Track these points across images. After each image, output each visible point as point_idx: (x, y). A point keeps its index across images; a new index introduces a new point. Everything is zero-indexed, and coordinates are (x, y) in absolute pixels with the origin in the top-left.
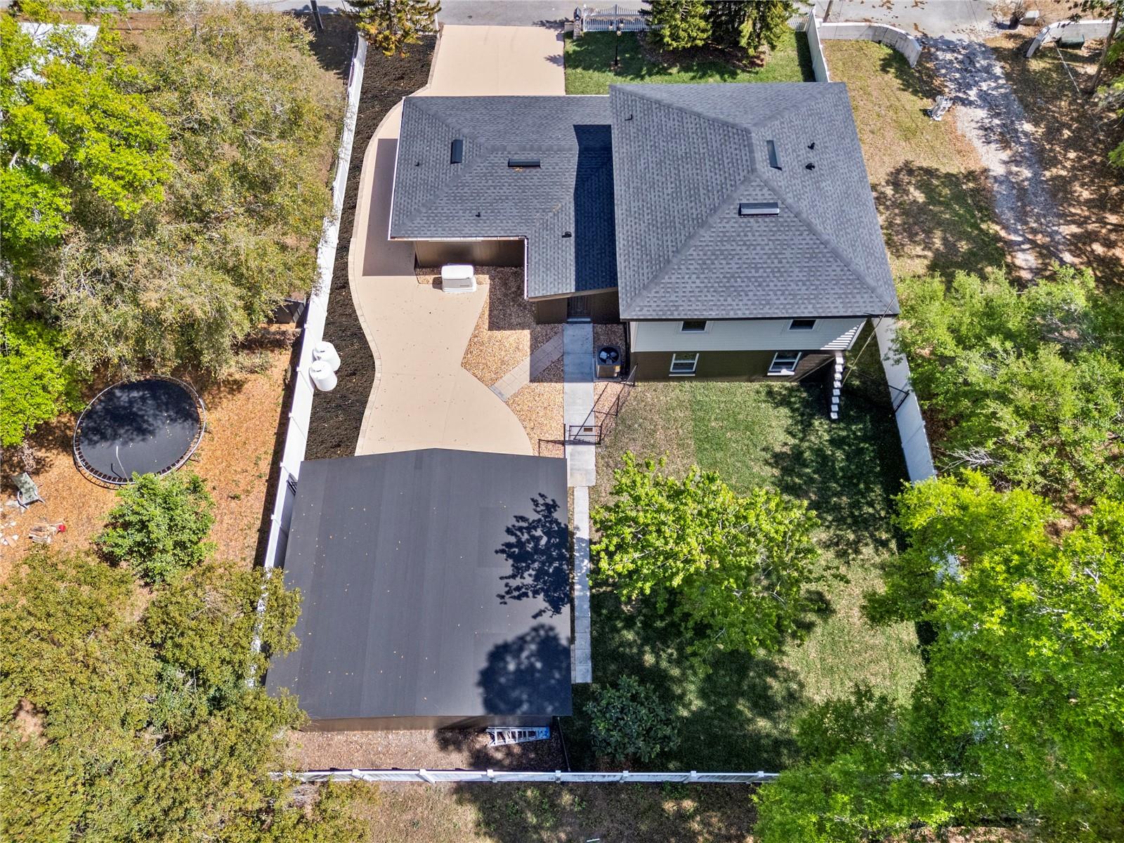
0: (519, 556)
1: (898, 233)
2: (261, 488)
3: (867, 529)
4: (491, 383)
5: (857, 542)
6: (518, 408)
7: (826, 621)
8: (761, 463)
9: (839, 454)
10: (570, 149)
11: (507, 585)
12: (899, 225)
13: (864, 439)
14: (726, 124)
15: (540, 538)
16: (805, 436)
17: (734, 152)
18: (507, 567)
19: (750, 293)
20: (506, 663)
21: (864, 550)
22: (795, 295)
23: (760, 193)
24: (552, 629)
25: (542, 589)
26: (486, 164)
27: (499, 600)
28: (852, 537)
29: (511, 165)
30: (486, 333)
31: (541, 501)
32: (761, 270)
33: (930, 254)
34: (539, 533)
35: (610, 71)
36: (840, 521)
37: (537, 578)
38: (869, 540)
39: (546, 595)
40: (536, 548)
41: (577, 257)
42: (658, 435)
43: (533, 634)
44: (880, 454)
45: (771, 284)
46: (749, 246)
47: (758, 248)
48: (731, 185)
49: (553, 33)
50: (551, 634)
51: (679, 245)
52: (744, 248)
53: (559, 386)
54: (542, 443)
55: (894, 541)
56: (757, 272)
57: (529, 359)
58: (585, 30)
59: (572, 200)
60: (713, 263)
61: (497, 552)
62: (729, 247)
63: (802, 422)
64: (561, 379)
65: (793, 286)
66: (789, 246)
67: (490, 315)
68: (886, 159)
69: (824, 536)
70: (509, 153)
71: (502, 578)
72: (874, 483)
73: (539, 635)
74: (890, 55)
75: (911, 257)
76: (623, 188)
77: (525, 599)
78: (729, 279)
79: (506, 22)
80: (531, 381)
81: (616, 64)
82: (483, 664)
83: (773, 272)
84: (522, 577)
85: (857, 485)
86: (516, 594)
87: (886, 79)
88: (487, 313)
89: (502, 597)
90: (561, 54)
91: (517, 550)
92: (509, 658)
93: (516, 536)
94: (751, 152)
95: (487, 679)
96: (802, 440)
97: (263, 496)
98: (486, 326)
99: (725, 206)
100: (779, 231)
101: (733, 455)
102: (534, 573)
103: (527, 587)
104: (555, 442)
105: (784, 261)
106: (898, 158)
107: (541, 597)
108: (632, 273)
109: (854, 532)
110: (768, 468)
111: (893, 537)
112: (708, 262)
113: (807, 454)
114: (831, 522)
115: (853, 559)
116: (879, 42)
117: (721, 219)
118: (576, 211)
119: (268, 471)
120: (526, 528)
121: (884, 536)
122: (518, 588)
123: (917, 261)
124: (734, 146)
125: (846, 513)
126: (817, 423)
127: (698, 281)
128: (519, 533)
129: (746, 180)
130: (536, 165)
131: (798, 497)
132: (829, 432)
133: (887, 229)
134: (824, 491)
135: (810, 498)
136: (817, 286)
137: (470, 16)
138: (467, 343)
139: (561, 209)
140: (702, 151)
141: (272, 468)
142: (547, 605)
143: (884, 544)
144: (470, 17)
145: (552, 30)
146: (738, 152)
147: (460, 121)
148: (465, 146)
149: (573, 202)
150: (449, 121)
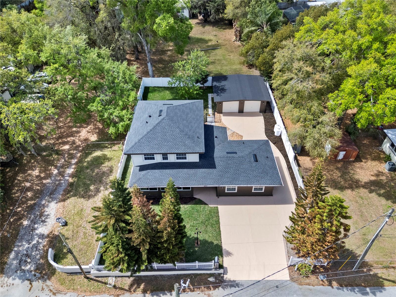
35: (200, 241)
90: (224, 257)
94: (167, 111)
130: (228, 153)
144: (277, 287)
147: (257, 170)
148: (252, 159)
149: (215, 146)
150: (261, 170)
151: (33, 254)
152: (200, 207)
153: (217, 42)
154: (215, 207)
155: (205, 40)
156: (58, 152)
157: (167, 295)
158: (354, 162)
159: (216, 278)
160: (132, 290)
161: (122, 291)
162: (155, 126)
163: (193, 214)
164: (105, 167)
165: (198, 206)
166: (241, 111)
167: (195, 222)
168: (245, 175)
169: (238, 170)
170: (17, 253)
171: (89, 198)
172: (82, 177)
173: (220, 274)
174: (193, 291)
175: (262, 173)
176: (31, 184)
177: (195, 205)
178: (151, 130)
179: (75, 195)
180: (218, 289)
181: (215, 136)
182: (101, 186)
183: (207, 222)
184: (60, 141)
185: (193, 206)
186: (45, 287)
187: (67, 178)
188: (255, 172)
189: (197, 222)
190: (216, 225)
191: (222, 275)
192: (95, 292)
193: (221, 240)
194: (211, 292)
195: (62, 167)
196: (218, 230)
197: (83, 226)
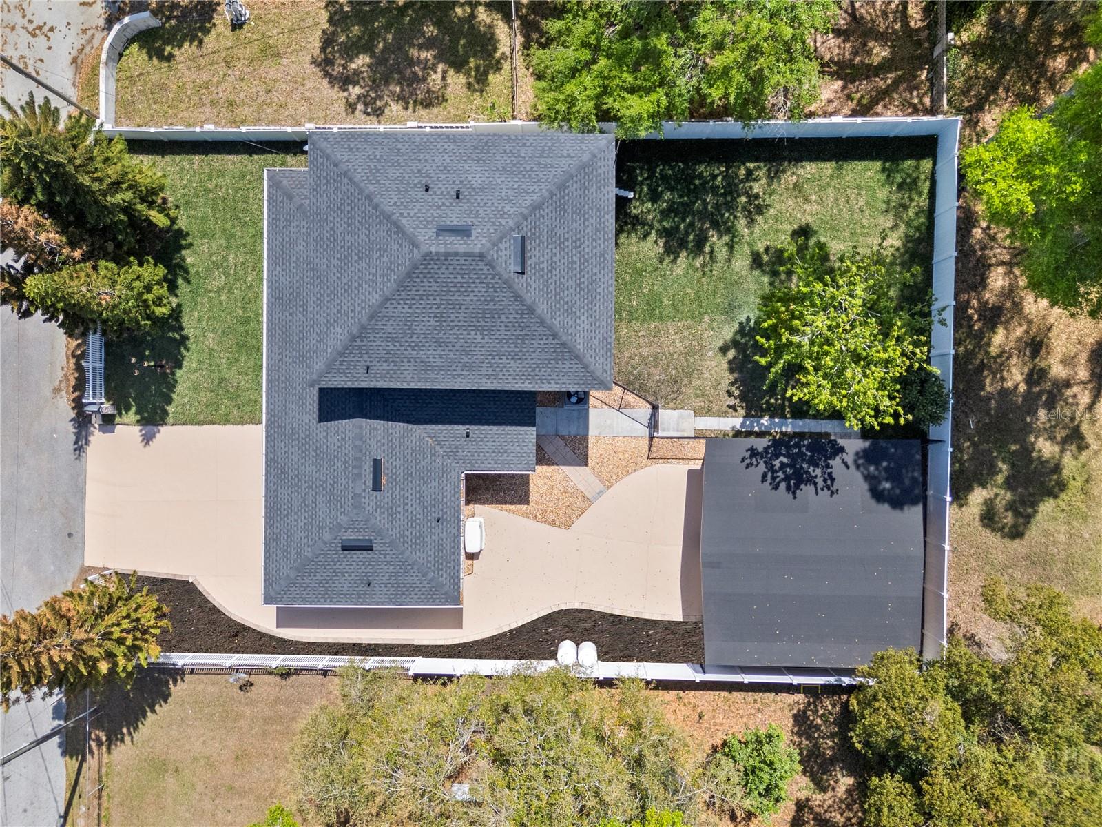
0: (797, 480)
1: (413, 93)
2: (691, 695)
3: (737, 185)
4: (588, 502)
5: (749, 196)
6: (615, 477)
7: (816, 232)
8: (674, 266)
9: (667, 196)
10: (361, 427)
11: (822, 489)
12: (402, 90)
13: (652, 172)
14: (409, 275)
15: (781, 462)
16: (648, 224)
17: (451, 270)
18: (808, 489)
19: (594, 271)
20: (884, 489)
21: (755, 191)
22: (597, 230)
23: (504, 252)
24: (857, 454)
25: (825, 461)
26: (377, 515)
27: (835, 495)
28: (744, 199)
29: (377, 487)
30: (532, 507)
31: (748, 461)
32: (574, 258)
33: (440, 67)
34: (777, 463)
35: (173, 374)
36: (730, 206)
37: (816, 466)
38: (748, 185)
39: (830, 458)
40: (791, 466)
41: (494, 424)
42: (645, 354)
43: (862, 469)
44: (666, 161)
45: (586, 250)
46: (553, 268)
47: (554, 259)
48: (493, 278)
49: (97, 437)
50: (861, 454)
51: (548, 333)
52: (554, 272)
53: (591, 441)
54: (651, 456)
55: (748, 164)
56: (576, 263)
57: (562, 467)
58: (103, 400)
59: (422, 427)
60: (567, 303)
61: (795, 498)
62: (552, 287)
63: (634, 225)
64: (585, 438)
65: (588, 230)
66: (553, 230)
67: (511, 504)
68: (309, 85)
69: (743, 222)
70: (364, 491)
71: (817, 493)
72: (694, 170)
73: (863, 464)
74: (141, 47)
75: (445, 86)
76: (459, 380)
77: (834, 476)
78: (581, 289)
79: (81, 494)
80: (586, 465)
81: (162, 366)
82: (886, 507)
83: (576, 247)
84: (816, 477)
85: (696, 186)
86: (829, 482)
87: (181, 59)
88: (508, 506)
89: (832, 493)
90: (138, 428)
91: (792, 482)
92: (881, 487)
93: (779, 482)
94: (456, 254)
95: (897, 503)
96: (652, 227)
97: (698, 693)
98: (525, 506)
99: (515, 286)
100: (539, 237)
101: (665, 289)
102: (812, 468)
103: (824, 473)
104: (650, 445)
105: (566, 236)
106: (308, 71)
107: (831, 462)
108: (566, 377)
109: (739, 196)
110: (679, 260)
111: (744, 164)
112: (566, 307)
113: (666, 224)
114: (731, 214)
115: (764, 201)
116: (121, 55)
117: (528, 291)
118: (437, 423)
119: (675, 692)
120: (773, 473)
121: (743, 171)
122: (825, 481)
123: (449, 80)
124: (443, 270)
125: (721, 200)
126: (634, 211)
127: (582, 318)
128: (778, 480)
129: (490, 264)
130: (377, 464)
131: (706, 239)
132: (643, 203)
133: (408, 103)
134: (704, 215)
135: (709, 229)
136: (589, 208)
137: (72, 536)
138: (543, 526)
139: (431, 438)
140: (438, 301)
141: (672, 689)
142: (837, 458)
143: (749, 173)
144: (70, 535)
145: (91, 438)
146: (451, 267)
147: (310, 543)
148: (351, 536)
149: (425, 426)
150: (310, 555)
168: (295, 505)
169: (310, 487)
175: (298, 553)
180: (71, 409)
183: (223, 392)
186: (90, 33)
188: (303, 535)
189: (224, 366)
190: (214, 414)
194: (64, 393)
197: (230, 72)
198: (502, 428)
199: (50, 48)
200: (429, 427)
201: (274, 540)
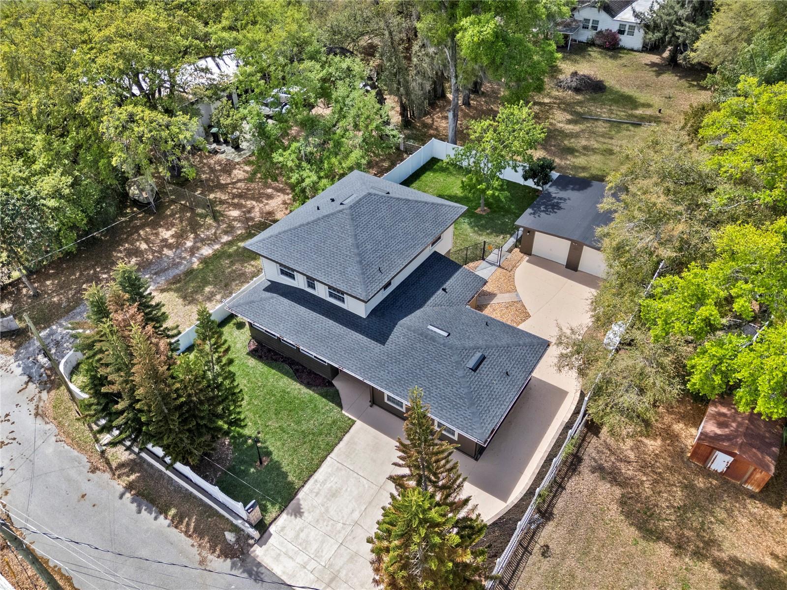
4: (520, 302)
35: (271, 461)
104: (503, 268)
147: (458, 386)
148: (469, 362)
149: (426, 304)
150: (466, 390)
151: (65, 345)
152: (326, 405)
153: (660, 111)
154: (350, 419)
155: (636, 102)
156: (216, 216)
157: (151, 514)
158: (753, 496)
159: (238, 541)
160: (117, 473)
161: (106, 466)
162: (319, 219)
163: (303, 410)
164: (253, 266)
165: (324, 400)
166: (572, 266)
167: (292, 425)
169: (421, 369)
170: (52, 334)
171: (189, 303)
172: (211, 267)
173: (250, 537)
174: (190, 536)
175: (461, 398)
176: (147, 247)
177: (320, 397)
178: (308, 223)
179: (177, 290)
180: (224, 561)
181: (444, 287)
182: (220, 293)
183: (311, 437)
184: (236, 201)
185: (316, 395)
186: (36, 398)
187: (194, 260)
188: (450, 388)
189: (295, 427)
190: (320, 451)
191: (251, 542)
192: (77, 443)
193: (305, 482)
194: (210, 557)
195: (202, 240)
196: (316, 462)
198: (453, 278)
199: (13, 423)
200: (429, 303)
201: (442, 410)
